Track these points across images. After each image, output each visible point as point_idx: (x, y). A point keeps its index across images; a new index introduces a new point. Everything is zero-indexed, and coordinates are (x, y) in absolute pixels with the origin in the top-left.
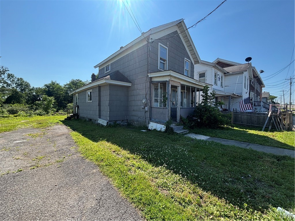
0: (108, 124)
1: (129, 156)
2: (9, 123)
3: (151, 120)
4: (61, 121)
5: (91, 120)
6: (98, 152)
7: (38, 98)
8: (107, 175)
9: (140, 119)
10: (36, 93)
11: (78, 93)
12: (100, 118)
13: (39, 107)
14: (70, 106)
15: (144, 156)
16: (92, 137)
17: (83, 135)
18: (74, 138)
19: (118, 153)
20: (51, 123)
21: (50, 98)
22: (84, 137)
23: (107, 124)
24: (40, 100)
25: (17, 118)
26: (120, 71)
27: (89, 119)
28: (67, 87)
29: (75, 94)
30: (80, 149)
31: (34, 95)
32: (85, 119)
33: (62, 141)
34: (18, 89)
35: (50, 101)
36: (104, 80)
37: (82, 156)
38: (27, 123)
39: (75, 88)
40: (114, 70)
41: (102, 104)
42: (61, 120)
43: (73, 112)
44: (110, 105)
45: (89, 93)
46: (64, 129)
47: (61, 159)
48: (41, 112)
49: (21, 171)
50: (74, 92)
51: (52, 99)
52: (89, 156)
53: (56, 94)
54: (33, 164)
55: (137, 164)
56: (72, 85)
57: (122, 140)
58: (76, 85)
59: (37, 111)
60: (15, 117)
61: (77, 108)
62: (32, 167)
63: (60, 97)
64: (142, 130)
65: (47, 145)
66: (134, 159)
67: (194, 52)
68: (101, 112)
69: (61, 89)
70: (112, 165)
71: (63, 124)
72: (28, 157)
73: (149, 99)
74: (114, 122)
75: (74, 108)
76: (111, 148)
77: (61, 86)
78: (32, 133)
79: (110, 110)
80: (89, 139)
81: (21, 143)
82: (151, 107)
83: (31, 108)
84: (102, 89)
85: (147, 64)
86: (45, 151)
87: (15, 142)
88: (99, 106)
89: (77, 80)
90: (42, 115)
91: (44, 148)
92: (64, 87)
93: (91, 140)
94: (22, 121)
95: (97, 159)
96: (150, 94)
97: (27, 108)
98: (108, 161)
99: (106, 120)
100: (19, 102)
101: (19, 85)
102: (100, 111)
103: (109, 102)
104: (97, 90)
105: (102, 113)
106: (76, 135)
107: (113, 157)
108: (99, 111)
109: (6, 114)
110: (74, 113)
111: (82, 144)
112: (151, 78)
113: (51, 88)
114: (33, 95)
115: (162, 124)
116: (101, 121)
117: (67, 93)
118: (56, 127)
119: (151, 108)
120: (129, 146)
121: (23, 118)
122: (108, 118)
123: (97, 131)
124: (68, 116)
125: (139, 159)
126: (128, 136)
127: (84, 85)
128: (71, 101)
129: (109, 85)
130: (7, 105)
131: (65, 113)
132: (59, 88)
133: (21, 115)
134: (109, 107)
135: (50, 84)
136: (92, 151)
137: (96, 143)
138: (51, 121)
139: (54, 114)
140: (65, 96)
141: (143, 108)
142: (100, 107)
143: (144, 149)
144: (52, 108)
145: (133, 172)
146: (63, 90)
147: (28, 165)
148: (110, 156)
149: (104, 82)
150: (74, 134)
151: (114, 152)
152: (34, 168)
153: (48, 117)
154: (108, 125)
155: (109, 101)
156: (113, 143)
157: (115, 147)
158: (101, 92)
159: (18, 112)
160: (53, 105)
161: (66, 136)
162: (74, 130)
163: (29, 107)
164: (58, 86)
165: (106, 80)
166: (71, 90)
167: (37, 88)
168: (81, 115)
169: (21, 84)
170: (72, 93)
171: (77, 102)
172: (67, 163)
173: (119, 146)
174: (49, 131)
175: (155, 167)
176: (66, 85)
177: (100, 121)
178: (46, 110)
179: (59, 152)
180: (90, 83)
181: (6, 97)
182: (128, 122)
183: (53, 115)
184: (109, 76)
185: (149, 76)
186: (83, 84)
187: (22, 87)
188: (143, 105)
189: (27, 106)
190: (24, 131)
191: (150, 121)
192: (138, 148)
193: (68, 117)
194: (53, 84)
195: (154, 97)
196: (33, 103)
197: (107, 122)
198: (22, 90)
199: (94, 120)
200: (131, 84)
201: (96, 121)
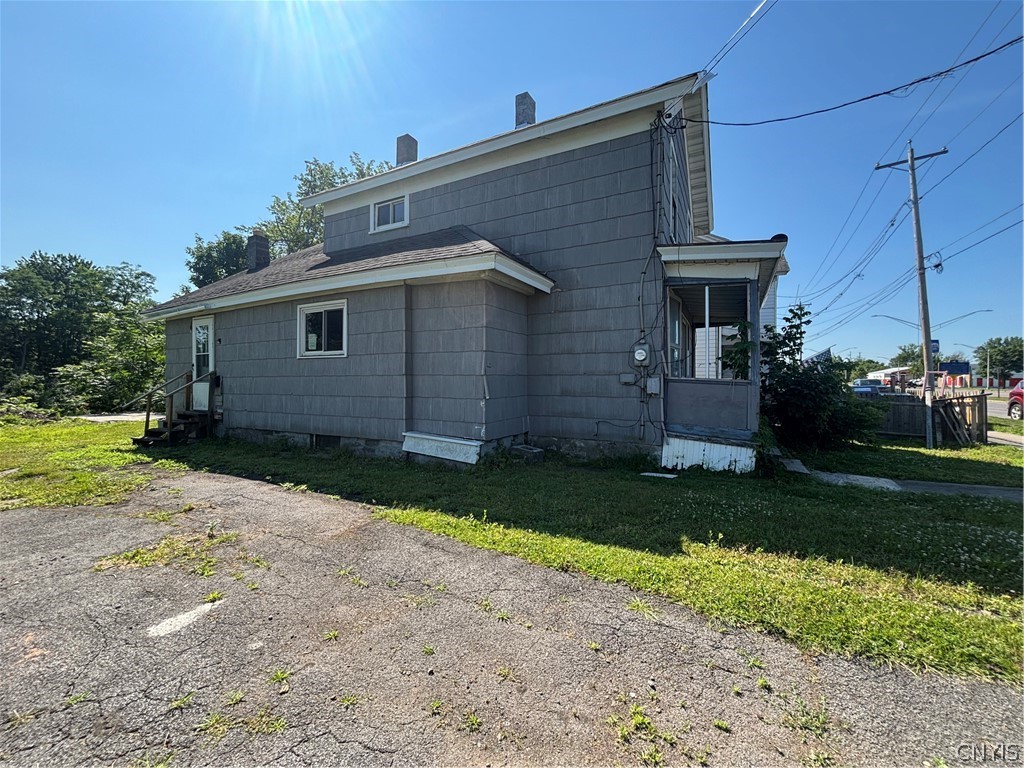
0: (483, 454)
3: (667, 429)
5: (331, 439)
9: (604, 429)
11: (219, 312)
12: (415, 427)
23: (480, 454)
27: (312, 435)
32: (275, 436)
41: (422, 368)
44: (487, 370)
61: (202, 385)
64: (651, 474)
67: (705, 209)
71: (195, 468)
73: (662, 349)
74: (496, 444)
79: (494, 394)
85: (648, 209)
88: (406, 374)
89: (64, 258)
99: (473, 439)
103: (486, 356)
104: (396, 301)
105: (425, 407)
108: (407, 397)
115: (738, 445)
116: (426, 444)
119: (666, 381)
122: (481, 430)
129: (482, 283)
134: (484, 378)
141: (626, 384)
142: (413, 381)
154: (482, 460)
155: (482, 354)
165: (498, 257)
166: (29, 301)
177: (415, 444)
182: (527, 441)
185: (664, 259)
188: (631, 370)
191: (668, 435)
197: (481, 446)
199: (362, 443)
200: (553, 284)
201: (382, 444)
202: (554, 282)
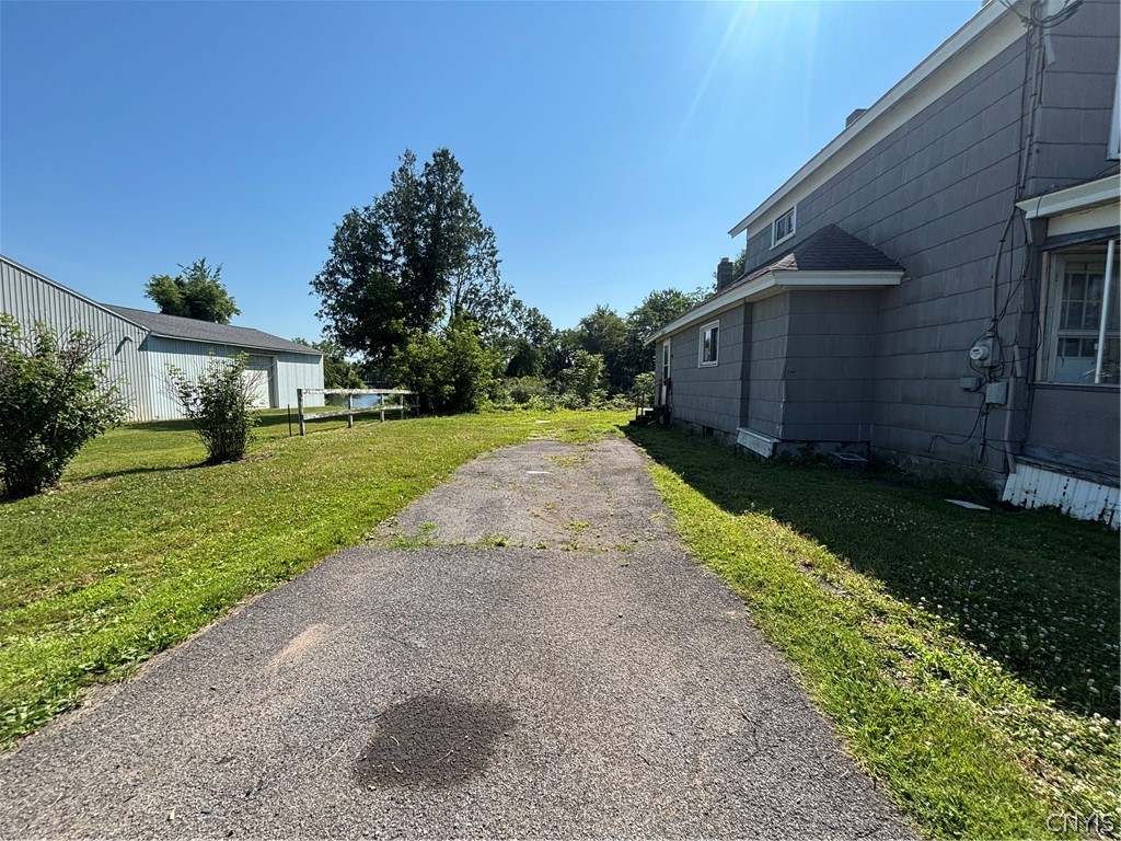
0: (779, 451)
1: (881, 601)
2: (516, 424)
3: (1022, 451)
4: (621, 428)
5: (710, 430)
6: (743, 551)
7: (565, 358)
8: (780, 647)
9: (941, 445)
10: (563, 347)
11: (673, 336)
12: (744, 424)
13: (567, 384)
14: (642, 381)
15: (972, 625)
16: (717, 493)
17: (686, 480)
18: (661, 487)
19: (825, 575)
20: (596, 432)
21: (593, 358)
22: (691, 486)
23: (774, 450)
24: (569, 365)
25: (529, 412)
26: (840, 225)
27: (704, 427)
28: (635, 321)
29: (661, 341)
30: (679, 524)
31: (558, 352)
32: (689, 426)
33: (627, 489)
34: (528, 337)
35: (594, 367)
36: (770, 275)
37: (688, 550)
38: (548, 426)
39: (660, 320)
40: (813, 229)
41: (754, 374)
42: (621, 425)
43: (651, 403)
44: (788, 375)
45: (708, 335)
46: (630, 454)
47: (629, 544)
48: (572, 400)
49: (544, 548)
50: (661, 333)
51: (597, 359)
52: (712, 557)
53: (606, 344)
54: (566, 538)
55: (931, 654)
56: (650, 313)
57: (845, 526)
58: (662, 309)
59: (566, 397)
60: (524, 411)
61: (664, 388)
62: (565, 546)
63: (616, 353)
64: (956, 502)
65: (592, 494)
66: (911, 623)
68: (751, 402)
69: (619, 330)
70: (800, 616)
71: (626, 437)
72: (554, 515)
73: (1016, 342)
74: (804, 445)
75: (657, 388)
76: (793, 547)
77: (620, 319)
78: (559, 454)
79: (787, 397)
80: (708, 497)
81: (539, 476)
82: (1030, 385)
83: (552, 388)
84: (758, 312)
85: (1015, 148)
86: (588, 509)
87: (529, 472)
88: (742, 379)
89: (666, 292)
90: (574, 409)
91: (586, 501)
92: (629, 322)
93: (716, 502)
94: (538, 421)
95: (740, 576)
96: (1032, 313)
97: (544, 387)
98: (785, 596)
99: (770, 437)
100: (530, 373)
101: (529, 328)
102: (745, 398)
103: (787, 362)
104: (740, 318)
105: (753, 406)
106: (665, 479)
107: (806, 584)
108: (742, 399)
109: (510, 402)
110: (656, 404)
111: (686, 510)
112: (1045, 220)
113: (595, 329)
114: (555, 353)
116: (748, 438)
117: (634, 340)
118: (611, 444)
119: (1032, 387)
120: (880, 560)
121: (539, 414)
122: (780, 429)
123: (733, 475)
124: (639, 413)
125: (944, 633)
126: (871, 512)
127: (688, 306)
128: (648, 366)
129: (788, 295)
130: (511, 380)
131: (629, 403)
132: (616, 326)
133: (535, 405)
134: (784, 382)
135: (593, 317)
136: (721, 541)
137: (733, 517)
138: (596, 425)
139: (603, 405)
140: (629, 351)
141: (966, 390)
142: (749, 385)
143: (978, 593)
144: (597, 389)
145: (909, 680)
146: (626, 331)
147: (557, 537)
148: (792, 579)
149: (771, 283)
150: (660, 472)
151: (806, 566)
152: (568, 550)
153: (589, 414)
154: (776, 457)
155: (784, 360)
156: (803, 529)
157: (809, 548)
158: (755, 325)
159: (529, 397)
160: (600, 378)
161: (636, 475)
162: (659, 459)
163: (547, 385)
164: (613, 319)
165: (777, 274)
166: (647, 327)
167: (564, 332)
168: (678, 412)
169: (535, 325)
170: (653, 339)
171: (666, 368)
172: (645, 562)
173: (831, 549)
174: (593, 454)
175: (1053, 705)
176: (634, 314)
177: (744, 438)
178: (584, 393)
179: (621, 521)
180: (711, 298)
181: (508, 360)
182: (868, 451)
183: (598, 407)
184: (790, 258)
185: (1030, 214)
186: (684, 306)
187: (536, 332)
188: (972, 372)
189: (545, 381)
190: (543, 448)
191: (1016, 461)
192: (937, 583)
193: (637, 417)
194: (601, 313)
195: (1062, 327)
196: (554, 374)
197: (775, 444)
198: (535, 340)
199: (723, 434)
200: (902, 273)
201: (730, 436)
202: (904, 270)
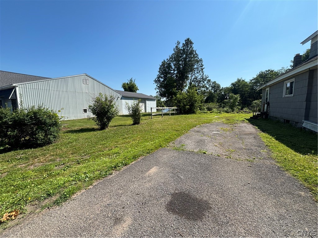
2: (208, 117)
4: (247, 119)
5: (288, 121)
6: (307, 169)
7: (225, 97)
11: (270, 86)
12: (307, 119)
13: (226, 105)
14: (255, 103)
16: (292, 145)
17: (277, 139)
18: (265, 141)
20: (237, 120)
21: (236, 96)
22: (279, 142)
24: (226, 99)
25: (212, 114)
27: (285, 120)
28: (253, 82)
29: (265, 89)
30: (274, 155)
32: (277, 119)
33: (250, 140)
34: (212, 91)
35: (236, 99)
37: (279, 165)
38: (219, 118)
39: (263, 81)
41: (313, 99)
42: (247, 118)
45: (289, 85)
46: (251, 128)
47: (251, 159)
48: (227, 110)
49: (219, 156)
50: (265, 86)
51: (238, 96)
52: (291, 170)
53: (241, 91)
54: (226, 154)
56: (259, 79)
58: (265, 77)
59: (225, 109)
61: (266, 106)
62: (227, 157)
63: (245, 93)
65: (236, 141)
68: (311, 111)
69: (246, 86)
71: (249, 122)
72: (222, 146)
75: (263, 106)
77: (246, 82)
78: (223, 127)
81: (216, 133)
83: (220, 106)
86: (235, 146)
87: (213, 132)
88: (306, 101)
90: (228, 113)
91: (234, 143)
92: (250, 83)
93: (292, 148)
94: (215, 117)
95: (306, 179)
97: (217, 106)
100: (213, 101)
101: (213, 88)
102: (308, 109)
104: (306, 76)
106: (266, 138)
108: (306, 109)
109: (206, 111)
110: (262, 111)
111: (277, 150)
113: (237, 86)
114: (222, 95)
116: (309, 125)
117: (252, 89)
118: (243, 125)
121: (216, 114)
124: (254, 114)
127: (277, 75)
130: (206, 104)
131: (250, 111)
133: (214, 112)
135: (236, 82)
136: (295, 164)
137: (302, 156)
138: (237, 118)
139: (239, 112)
140: (250, 93)
142: (310, 104)
144: (237, 106)
146: (249, 86)
147: (224, 154)
150: (264, 135)
152: (228, 158)
153: (234, 115)
158: (315, 79)
159: (212, 109)
160: (238, 102)
161: (254, 136)
162: (263, 131)
163: (219, 105)
164: (244, 83)
166: (258, 84)
167: (225, 88)
168: (272, 114)
169: (215, 86)
170: (261, 88)
171: (267, 98)
172: (259, 166)
174: (236, 128)
176: (252, 80)
177: (305, 124)
178: (232, 107)
179: (248, 151)
180: (291, 70)
181: (205, 98)
183: (237, 112)
186: (275, 75)
187: (215, 89)
189: (218, 104)
190: (218, 125)
193: (254, 116)
194: (239, 81)
196: (221, 102)
198: (215, 91)
199: (295, 123)
201: (299, 124)
